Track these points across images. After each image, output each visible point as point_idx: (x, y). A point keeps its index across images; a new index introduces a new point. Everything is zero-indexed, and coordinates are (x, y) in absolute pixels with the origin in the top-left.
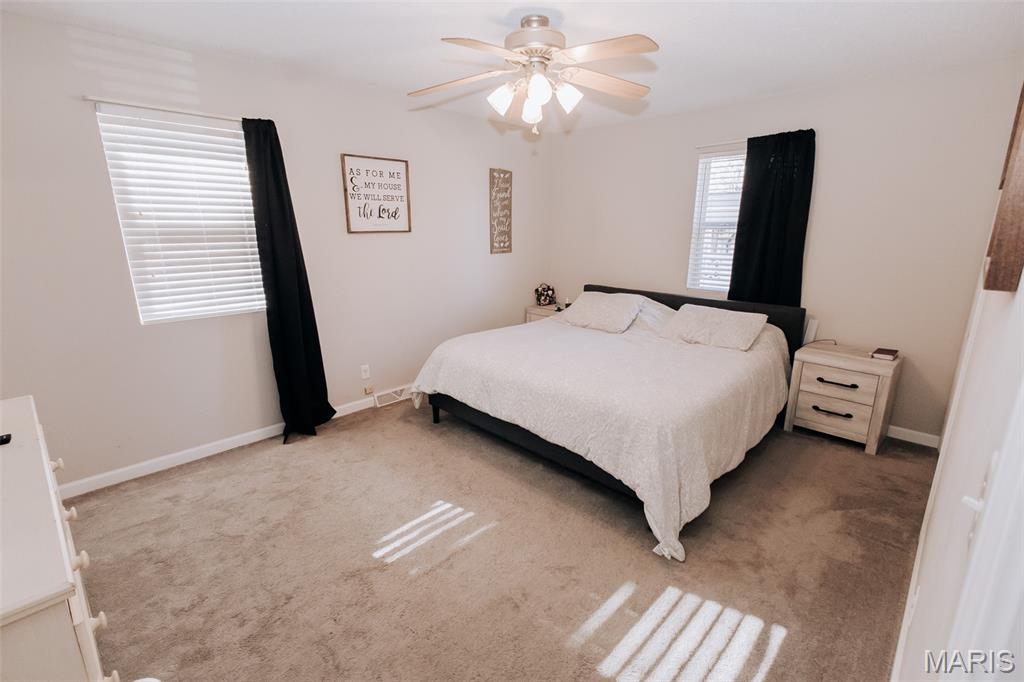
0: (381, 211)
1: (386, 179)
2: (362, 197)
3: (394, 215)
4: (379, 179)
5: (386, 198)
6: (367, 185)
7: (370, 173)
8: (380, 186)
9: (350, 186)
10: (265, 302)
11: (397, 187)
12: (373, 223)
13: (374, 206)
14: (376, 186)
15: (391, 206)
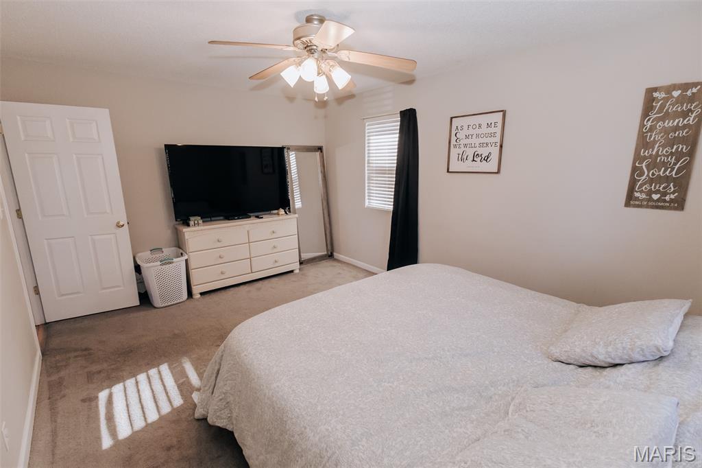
0: (475, 155)
1: (484, 130)
2: (462, 146)
3: (487, 159)
4: (478, 131)
5: (481, 145)
6: (467, 137)
7: (471, 127)
8: (478, 136)
9: (454, 138)
10: (392, 207)
11: (493, 135)
12: (468, 165)
13: (470, 152)
14: (474, 137)
15: (484, 152)
